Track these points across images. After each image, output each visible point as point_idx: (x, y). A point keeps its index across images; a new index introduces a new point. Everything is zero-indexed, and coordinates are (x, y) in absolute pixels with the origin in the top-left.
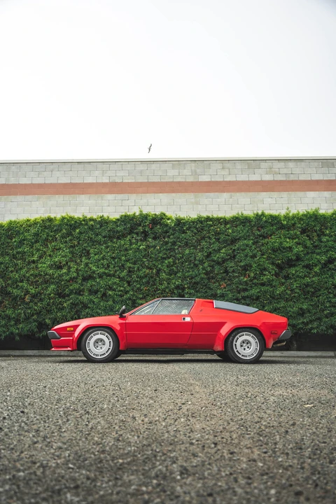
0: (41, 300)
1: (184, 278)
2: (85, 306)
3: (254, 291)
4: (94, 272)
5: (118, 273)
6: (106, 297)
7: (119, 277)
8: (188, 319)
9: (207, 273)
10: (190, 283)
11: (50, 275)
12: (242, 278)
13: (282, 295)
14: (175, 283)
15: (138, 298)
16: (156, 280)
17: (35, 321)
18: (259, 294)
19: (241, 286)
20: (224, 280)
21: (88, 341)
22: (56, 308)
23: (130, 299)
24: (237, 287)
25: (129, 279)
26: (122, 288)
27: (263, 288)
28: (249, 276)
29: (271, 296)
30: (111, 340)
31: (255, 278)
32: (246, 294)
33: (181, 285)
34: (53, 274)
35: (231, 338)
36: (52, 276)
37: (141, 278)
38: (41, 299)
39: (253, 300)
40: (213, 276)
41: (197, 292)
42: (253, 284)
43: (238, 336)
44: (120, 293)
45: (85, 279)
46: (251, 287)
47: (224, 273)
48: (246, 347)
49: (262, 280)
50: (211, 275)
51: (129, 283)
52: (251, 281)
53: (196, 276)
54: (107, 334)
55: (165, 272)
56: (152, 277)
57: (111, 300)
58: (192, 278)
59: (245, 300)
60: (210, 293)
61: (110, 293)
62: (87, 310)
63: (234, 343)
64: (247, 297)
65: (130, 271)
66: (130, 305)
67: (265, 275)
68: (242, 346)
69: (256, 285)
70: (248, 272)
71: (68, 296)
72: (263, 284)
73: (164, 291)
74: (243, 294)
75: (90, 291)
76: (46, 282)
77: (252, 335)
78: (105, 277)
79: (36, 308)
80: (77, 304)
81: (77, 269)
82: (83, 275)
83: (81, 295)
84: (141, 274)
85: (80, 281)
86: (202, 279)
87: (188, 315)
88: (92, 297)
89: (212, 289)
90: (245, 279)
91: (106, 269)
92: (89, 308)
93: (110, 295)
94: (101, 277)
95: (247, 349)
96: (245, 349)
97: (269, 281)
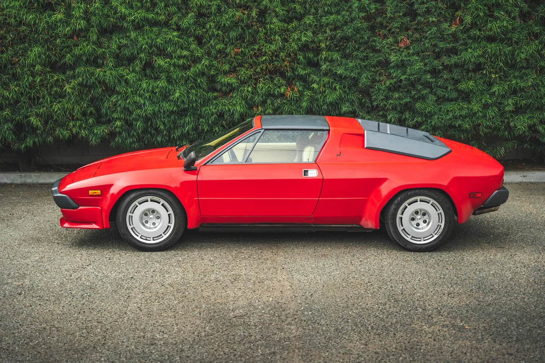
0: (15, 77)
1: (318, 28)
2: (110, 91)
3: (471, 55)
4: (123, 18)
5: (175, 19)
6: (153, 68)
7: (179, 29)
8: (313, 174)
9: (368, 18)
10: (332, 39)
11: (29, 25)
12: (445, 25)
13: (532, 61)
14: (299, 39)
15: (219, 72)
16: (257, 32)
17: (6, 120)
18: (481, 60)
19: (442, 45)
20: (407, 29)
21: (129, 214)
22: (50, 94)
23: (203, 74)
24: (435, 45)
25: (199, 32)
26: (185, 53)
27: (491, 48)
28: (461, 21)
29: (506, 63)
30: (171, 211)
31: (474, 25)
32: (454, 59)
33: (313, 42)
34: (35, 23)
35: (393, 207)
36: (34, 27)
37: (226, 29)
38: (14, 75)
39: (468, 71)
40: (381, 24)
41: (346, 56)
42: (470, 37)
43: (406, 204)
44: (181, 62)
45: (105, 32)
46: (466, 44)
47: (404, 15)
48: (421, 222)
49: (491, 29)
50: (379, 19)
51: (199, 40)
52: (466, 30)
53: (346, 23)
54: (162, 201)
55: (277, 16)
56: (249, 27)
57: (163, 76)
58: (336, 28)
59: (451, 71)
60: (374, 58)
61: (161, 62)
62: (114, 98)
63: (399, 215)
64: (456, 65)
65: (200, 15)
66: (205, 86)
67: (497, 19)
68: (413, 219)
69: (475, 39)
70: (459, 13)
71: (73, 68)
72: (491, 39)
73: (275, 55)
74: (445, 60)
75: (117, 57)
76: (22, 39)
77: (432, 201)
78: (147, 28)
79: (7, 94)
80: (93, 86)
81: (86, 12)
82: (100, 25)
83: (98, 66)
84: (225, 19)
85: (95, 37)
86: (357, 30)
87: (316, 164)
88: (122, 71)
89: (379, 51)
90: (453, 28)
91: (148, 10)
92: (118, 93)
93: (160, 66)
94: (138, 27)
95: (422, 225)
96: (418, 225)
97: (505, 31)
